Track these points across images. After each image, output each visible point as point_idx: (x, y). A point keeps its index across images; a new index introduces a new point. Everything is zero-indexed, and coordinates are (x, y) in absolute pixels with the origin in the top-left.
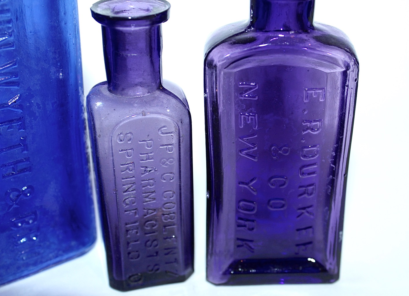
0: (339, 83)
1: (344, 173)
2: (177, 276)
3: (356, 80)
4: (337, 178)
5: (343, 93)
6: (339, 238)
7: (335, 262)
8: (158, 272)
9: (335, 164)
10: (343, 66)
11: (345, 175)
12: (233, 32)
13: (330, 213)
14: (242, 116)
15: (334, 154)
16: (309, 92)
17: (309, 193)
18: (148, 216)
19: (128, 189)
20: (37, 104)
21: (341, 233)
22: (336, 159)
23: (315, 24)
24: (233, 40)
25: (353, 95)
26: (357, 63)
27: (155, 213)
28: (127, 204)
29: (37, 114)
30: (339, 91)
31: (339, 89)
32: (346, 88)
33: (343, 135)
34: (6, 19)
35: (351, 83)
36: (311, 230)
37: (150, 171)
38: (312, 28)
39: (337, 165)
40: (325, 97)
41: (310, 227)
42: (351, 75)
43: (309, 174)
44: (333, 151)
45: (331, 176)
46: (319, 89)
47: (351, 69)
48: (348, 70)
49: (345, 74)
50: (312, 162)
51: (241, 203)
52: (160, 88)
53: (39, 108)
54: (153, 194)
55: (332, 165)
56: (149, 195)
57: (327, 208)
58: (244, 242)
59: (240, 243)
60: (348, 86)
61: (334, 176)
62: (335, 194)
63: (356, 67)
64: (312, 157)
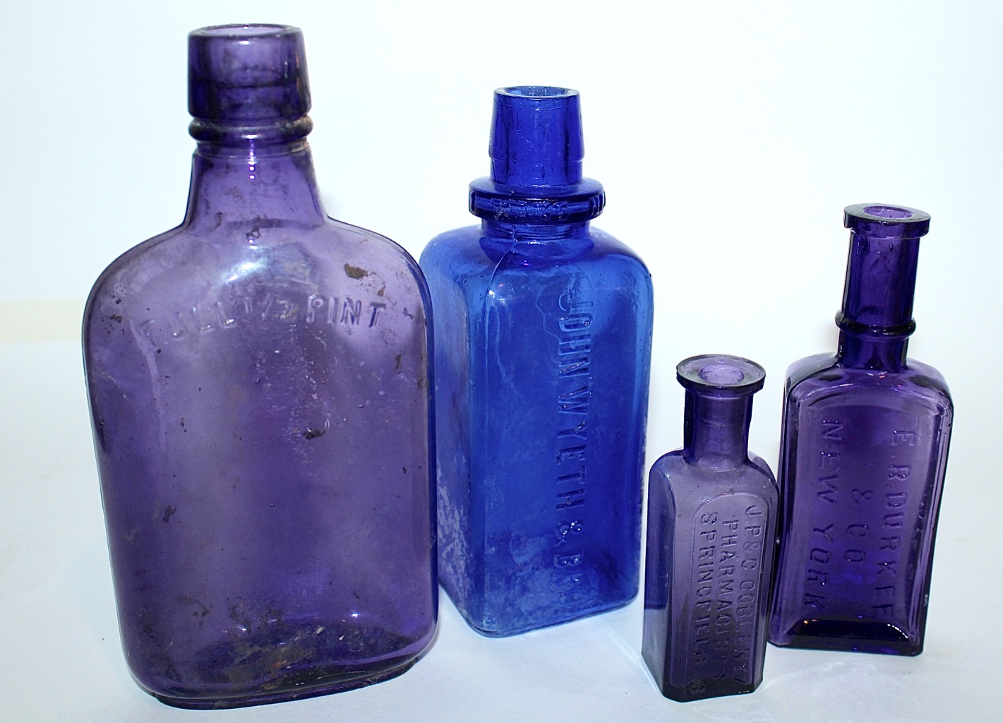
0: (931, 427)
1: (933, 526)
2: (745, 684)
3: (950, 425)
4: (925, 531)
5: (935, 438)
6: (924, 602)
7: (917, 632)
8: (724, 678)
9: (922, 516)
10: (936, 410)
11: (934, 528)
12: (819, 367)
13: (915, 572)
14: (824, 456)
15: (923, 505)
16: (898, 435)
17: (893, 546)
18: (722, 609)
19: (705, 577)
20: (602, 433)
21: (926, 596)
22: (924, 510)
23: (908, 364)
24: (820, 376)
25: (946, 441)
26: (951, 406)
27: (730, 606)
28: (701, 595)
29: (600, 443)
30: (931, 436)
31: (932, 434)
32: (939, 433)
33: (933, 483)
34: (586, 344)
35: (944, 428)
36: (892, 589)
37: (731, 557)
38: (906, 368)
39: (925, 517)
40: (915, 440)
41: (890, 587)
42: (945, 420)
43: (892, 525)
44: (921, 501)
45: (918, 529)
46: (909, 432)
47: (945, 414)
48: (942, 414)
49: (938, 419)
50: (898, 512)
51: (816, 553)
52: (746, 461)
53: (603, 437)
54: (732, 584)
55: (920, 517)
56: (726, 585)
57: (911, 565)
58: (813, 599)
59: (809, 599)
60: (941, 431)
61: (921, 529)
62: (922, 550)
63: (951, 411)
64: (899, 506)
